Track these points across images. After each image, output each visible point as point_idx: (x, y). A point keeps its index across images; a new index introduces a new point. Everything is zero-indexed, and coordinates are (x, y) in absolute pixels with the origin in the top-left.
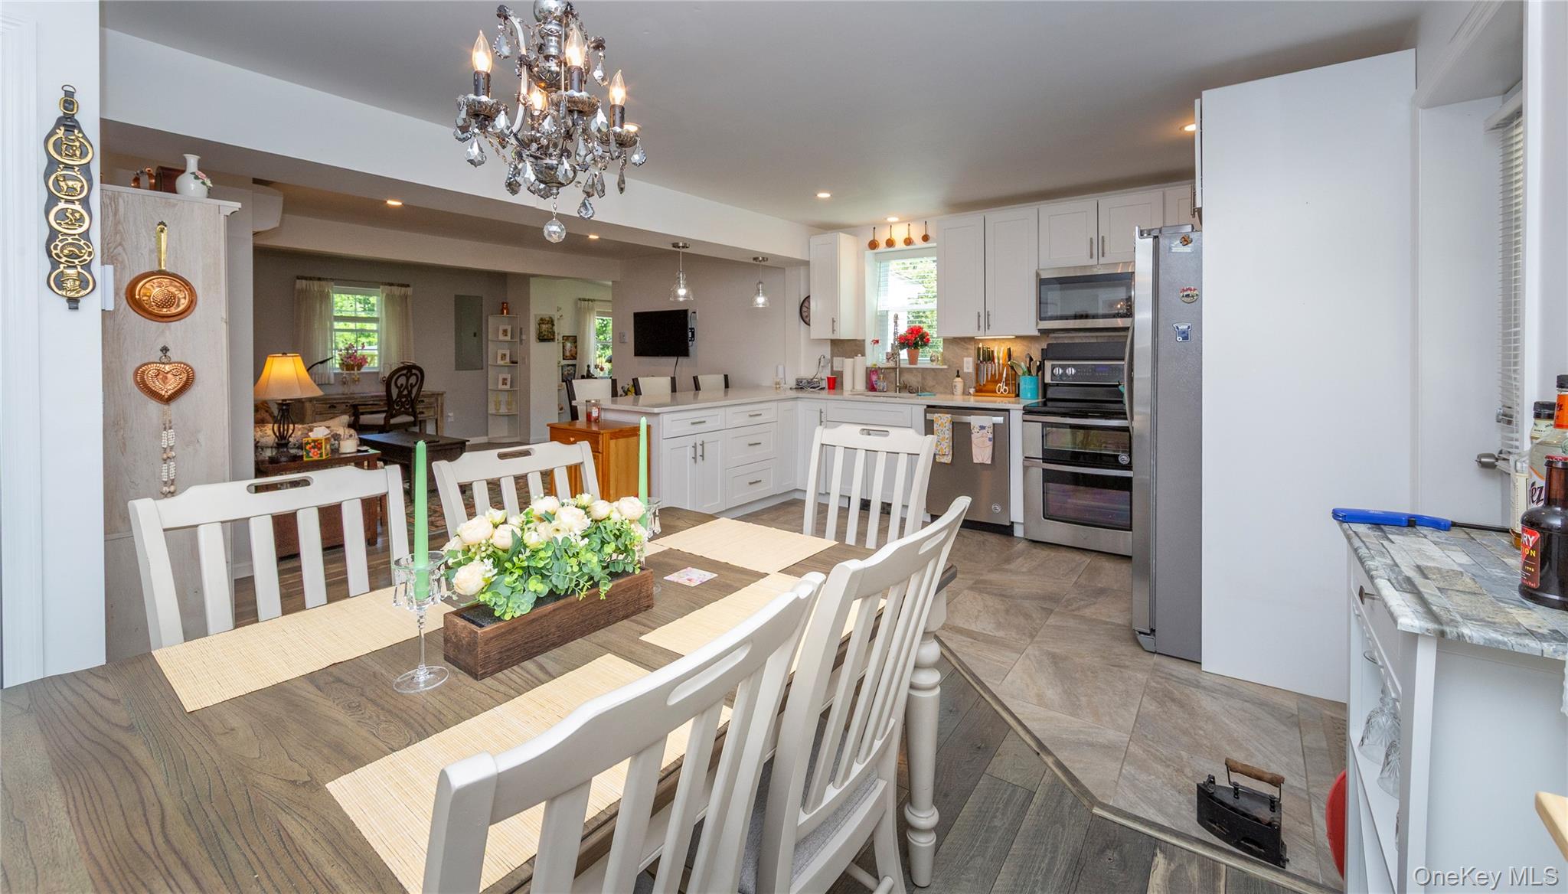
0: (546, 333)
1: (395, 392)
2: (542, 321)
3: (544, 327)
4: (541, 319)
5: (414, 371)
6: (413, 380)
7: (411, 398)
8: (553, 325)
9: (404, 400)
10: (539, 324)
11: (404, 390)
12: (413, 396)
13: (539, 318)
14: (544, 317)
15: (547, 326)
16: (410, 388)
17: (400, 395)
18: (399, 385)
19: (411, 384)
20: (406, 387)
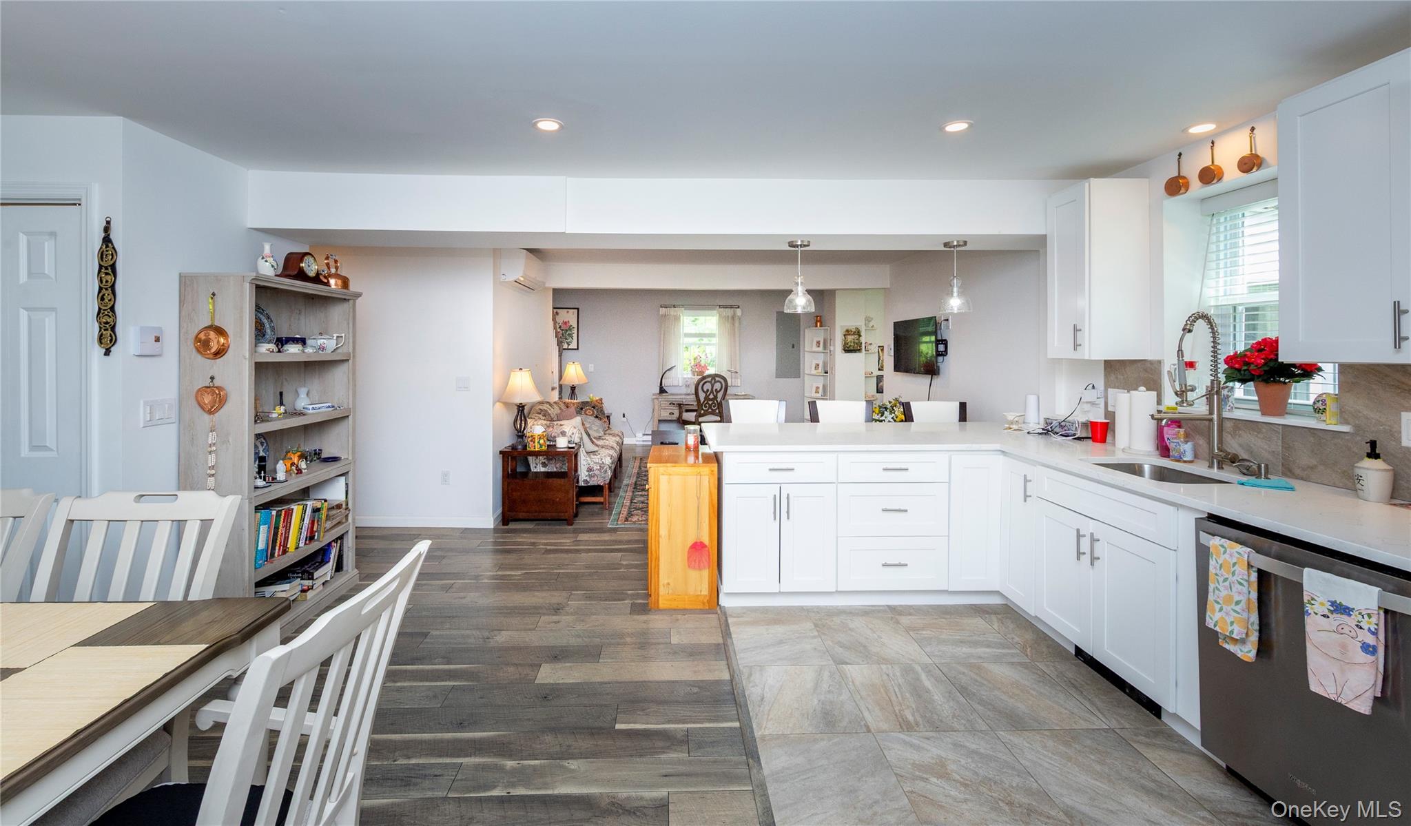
0: (852, 344)
1: (702, 396)
2: (848, 332)
3: (850, 338)
4: (847, 331)
5: (717, 379)
6: (717, 386)
7: (717, 402)
8: (860, 336)
9: (710, 402)
10: (845, 335)
11: (709, 395)
12: (719, 400)
13: (845, 330)
14: (850, 328)
15: (853, 337)
16: (715, 393)
17: (707, 398)
18: (705, 390)
19: (716, 390)
20: (712, 392)
